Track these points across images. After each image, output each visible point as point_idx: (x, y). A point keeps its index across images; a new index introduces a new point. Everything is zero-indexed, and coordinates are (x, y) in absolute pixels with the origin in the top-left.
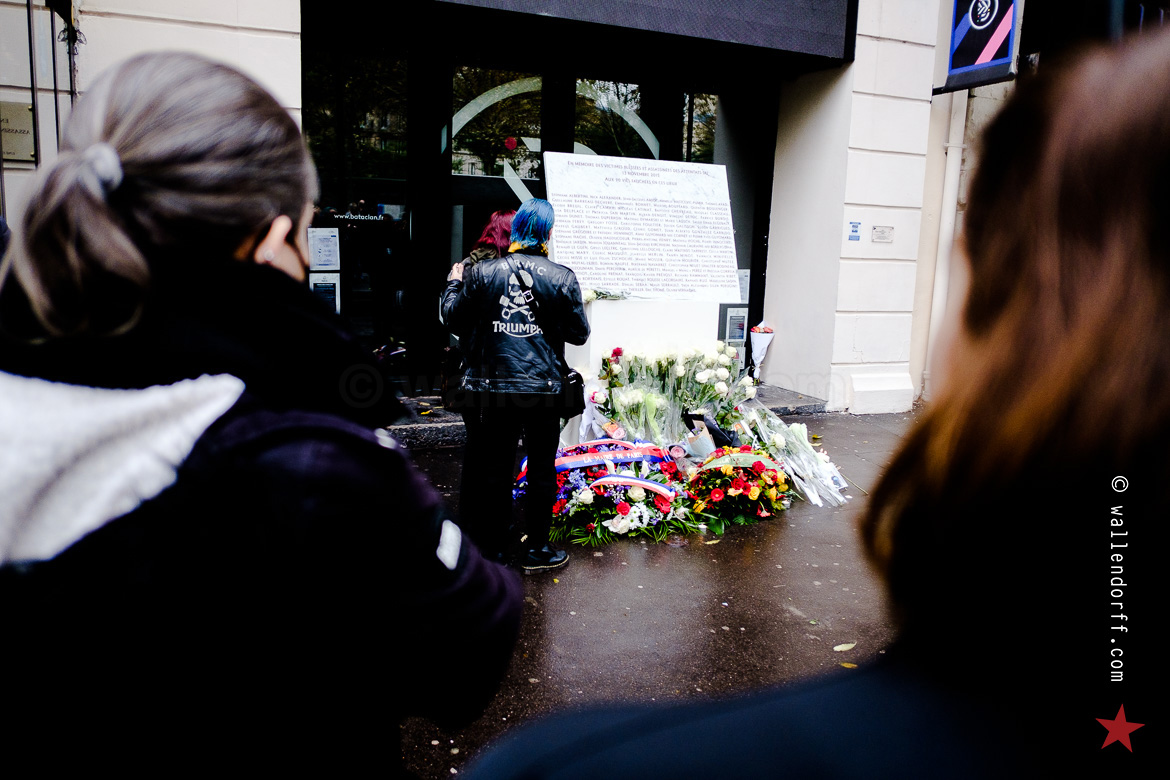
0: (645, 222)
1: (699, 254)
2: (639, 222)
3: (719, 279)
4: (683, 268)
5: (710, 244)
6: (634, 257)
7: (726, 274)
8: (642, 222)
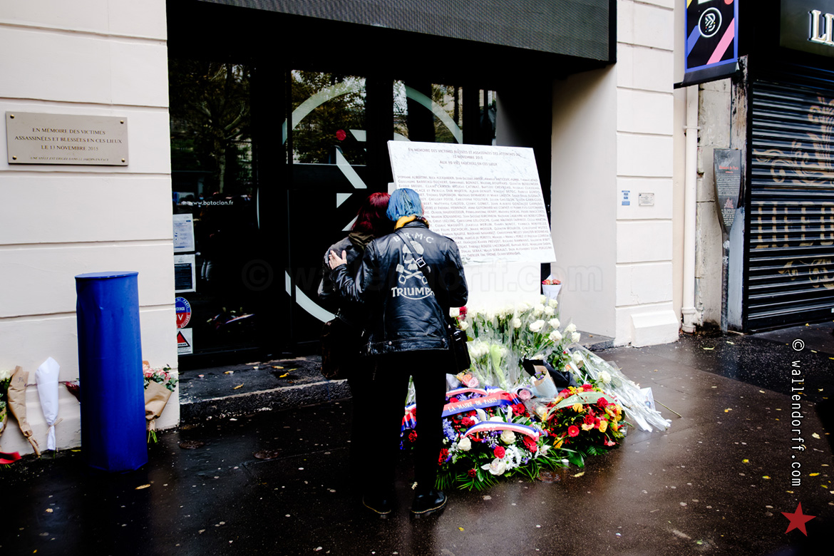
0: (476, 197)
1: (520, 222)
2: (470, 197)
3: (537, 242)
4: (508, 235)
5: (527, 214)
6: (469, 228)
7: (542, 238)
8: (472, 198)
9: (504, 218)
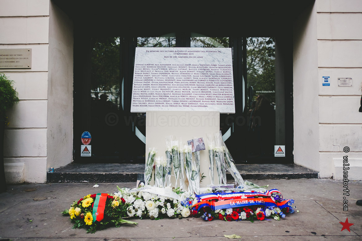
1: (212, 89)
3: (222, 101)
6: (174, 91)
7: (226, 98)
8: (181, 75)
9: (200, 86)
